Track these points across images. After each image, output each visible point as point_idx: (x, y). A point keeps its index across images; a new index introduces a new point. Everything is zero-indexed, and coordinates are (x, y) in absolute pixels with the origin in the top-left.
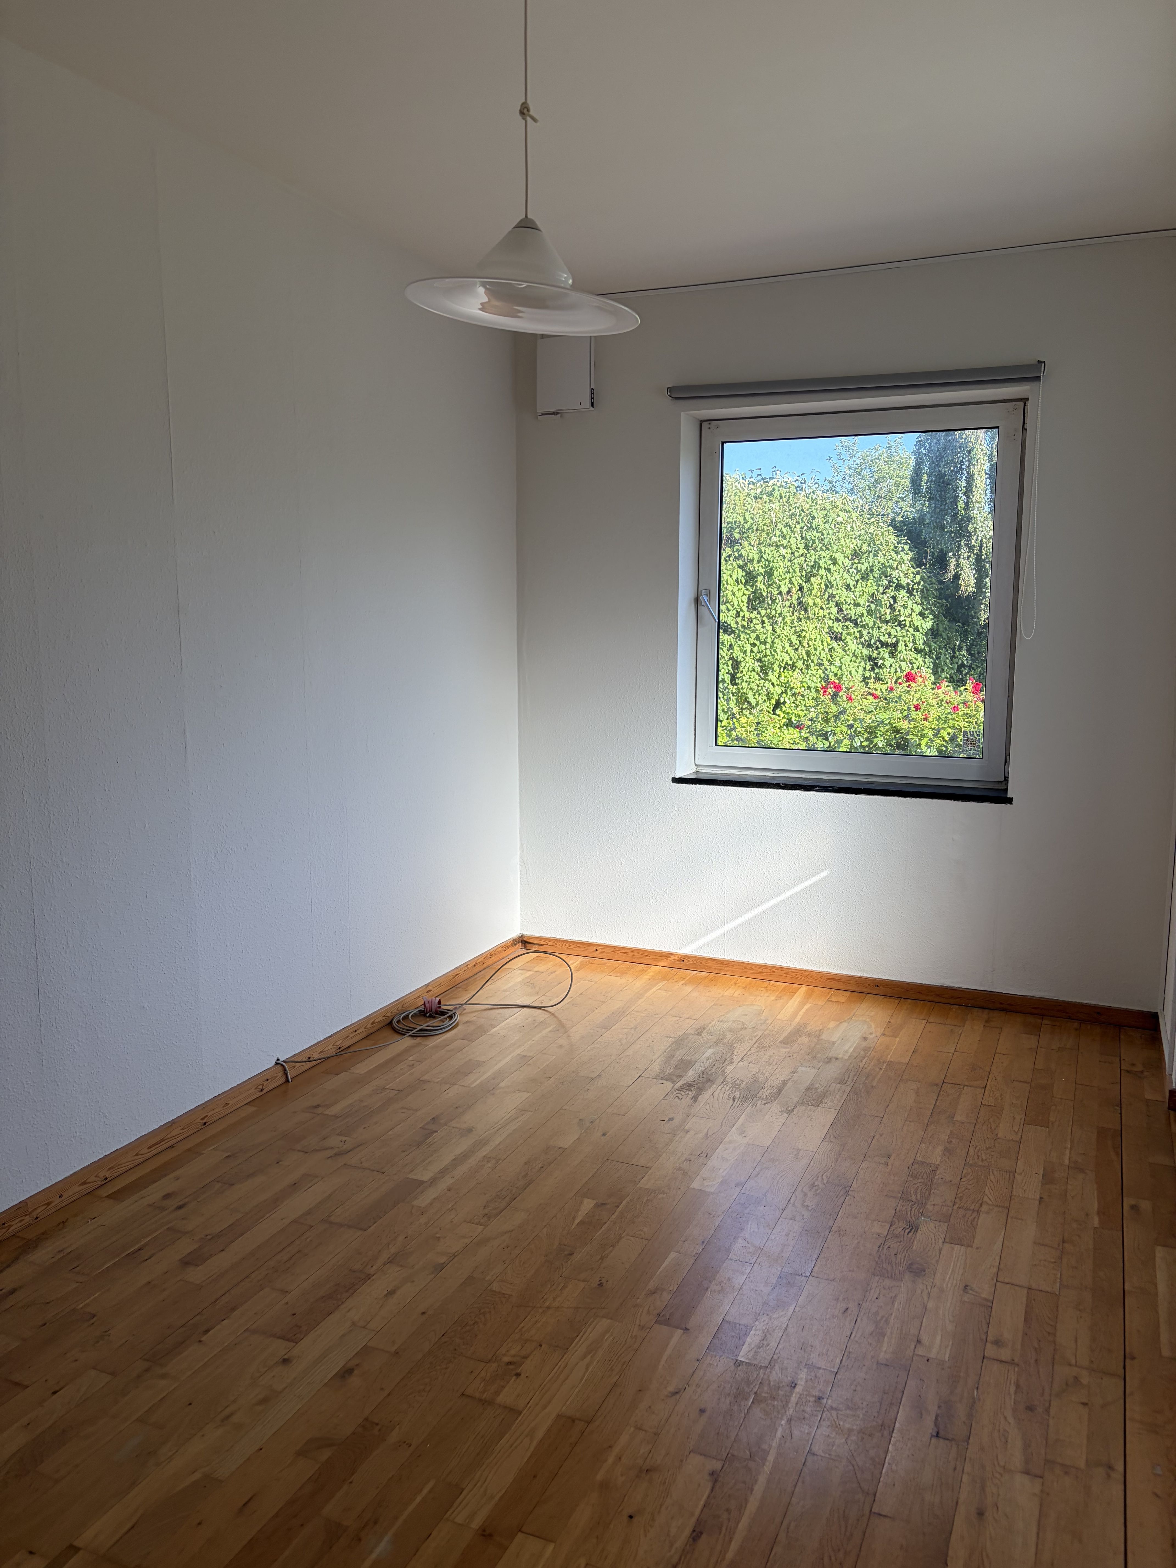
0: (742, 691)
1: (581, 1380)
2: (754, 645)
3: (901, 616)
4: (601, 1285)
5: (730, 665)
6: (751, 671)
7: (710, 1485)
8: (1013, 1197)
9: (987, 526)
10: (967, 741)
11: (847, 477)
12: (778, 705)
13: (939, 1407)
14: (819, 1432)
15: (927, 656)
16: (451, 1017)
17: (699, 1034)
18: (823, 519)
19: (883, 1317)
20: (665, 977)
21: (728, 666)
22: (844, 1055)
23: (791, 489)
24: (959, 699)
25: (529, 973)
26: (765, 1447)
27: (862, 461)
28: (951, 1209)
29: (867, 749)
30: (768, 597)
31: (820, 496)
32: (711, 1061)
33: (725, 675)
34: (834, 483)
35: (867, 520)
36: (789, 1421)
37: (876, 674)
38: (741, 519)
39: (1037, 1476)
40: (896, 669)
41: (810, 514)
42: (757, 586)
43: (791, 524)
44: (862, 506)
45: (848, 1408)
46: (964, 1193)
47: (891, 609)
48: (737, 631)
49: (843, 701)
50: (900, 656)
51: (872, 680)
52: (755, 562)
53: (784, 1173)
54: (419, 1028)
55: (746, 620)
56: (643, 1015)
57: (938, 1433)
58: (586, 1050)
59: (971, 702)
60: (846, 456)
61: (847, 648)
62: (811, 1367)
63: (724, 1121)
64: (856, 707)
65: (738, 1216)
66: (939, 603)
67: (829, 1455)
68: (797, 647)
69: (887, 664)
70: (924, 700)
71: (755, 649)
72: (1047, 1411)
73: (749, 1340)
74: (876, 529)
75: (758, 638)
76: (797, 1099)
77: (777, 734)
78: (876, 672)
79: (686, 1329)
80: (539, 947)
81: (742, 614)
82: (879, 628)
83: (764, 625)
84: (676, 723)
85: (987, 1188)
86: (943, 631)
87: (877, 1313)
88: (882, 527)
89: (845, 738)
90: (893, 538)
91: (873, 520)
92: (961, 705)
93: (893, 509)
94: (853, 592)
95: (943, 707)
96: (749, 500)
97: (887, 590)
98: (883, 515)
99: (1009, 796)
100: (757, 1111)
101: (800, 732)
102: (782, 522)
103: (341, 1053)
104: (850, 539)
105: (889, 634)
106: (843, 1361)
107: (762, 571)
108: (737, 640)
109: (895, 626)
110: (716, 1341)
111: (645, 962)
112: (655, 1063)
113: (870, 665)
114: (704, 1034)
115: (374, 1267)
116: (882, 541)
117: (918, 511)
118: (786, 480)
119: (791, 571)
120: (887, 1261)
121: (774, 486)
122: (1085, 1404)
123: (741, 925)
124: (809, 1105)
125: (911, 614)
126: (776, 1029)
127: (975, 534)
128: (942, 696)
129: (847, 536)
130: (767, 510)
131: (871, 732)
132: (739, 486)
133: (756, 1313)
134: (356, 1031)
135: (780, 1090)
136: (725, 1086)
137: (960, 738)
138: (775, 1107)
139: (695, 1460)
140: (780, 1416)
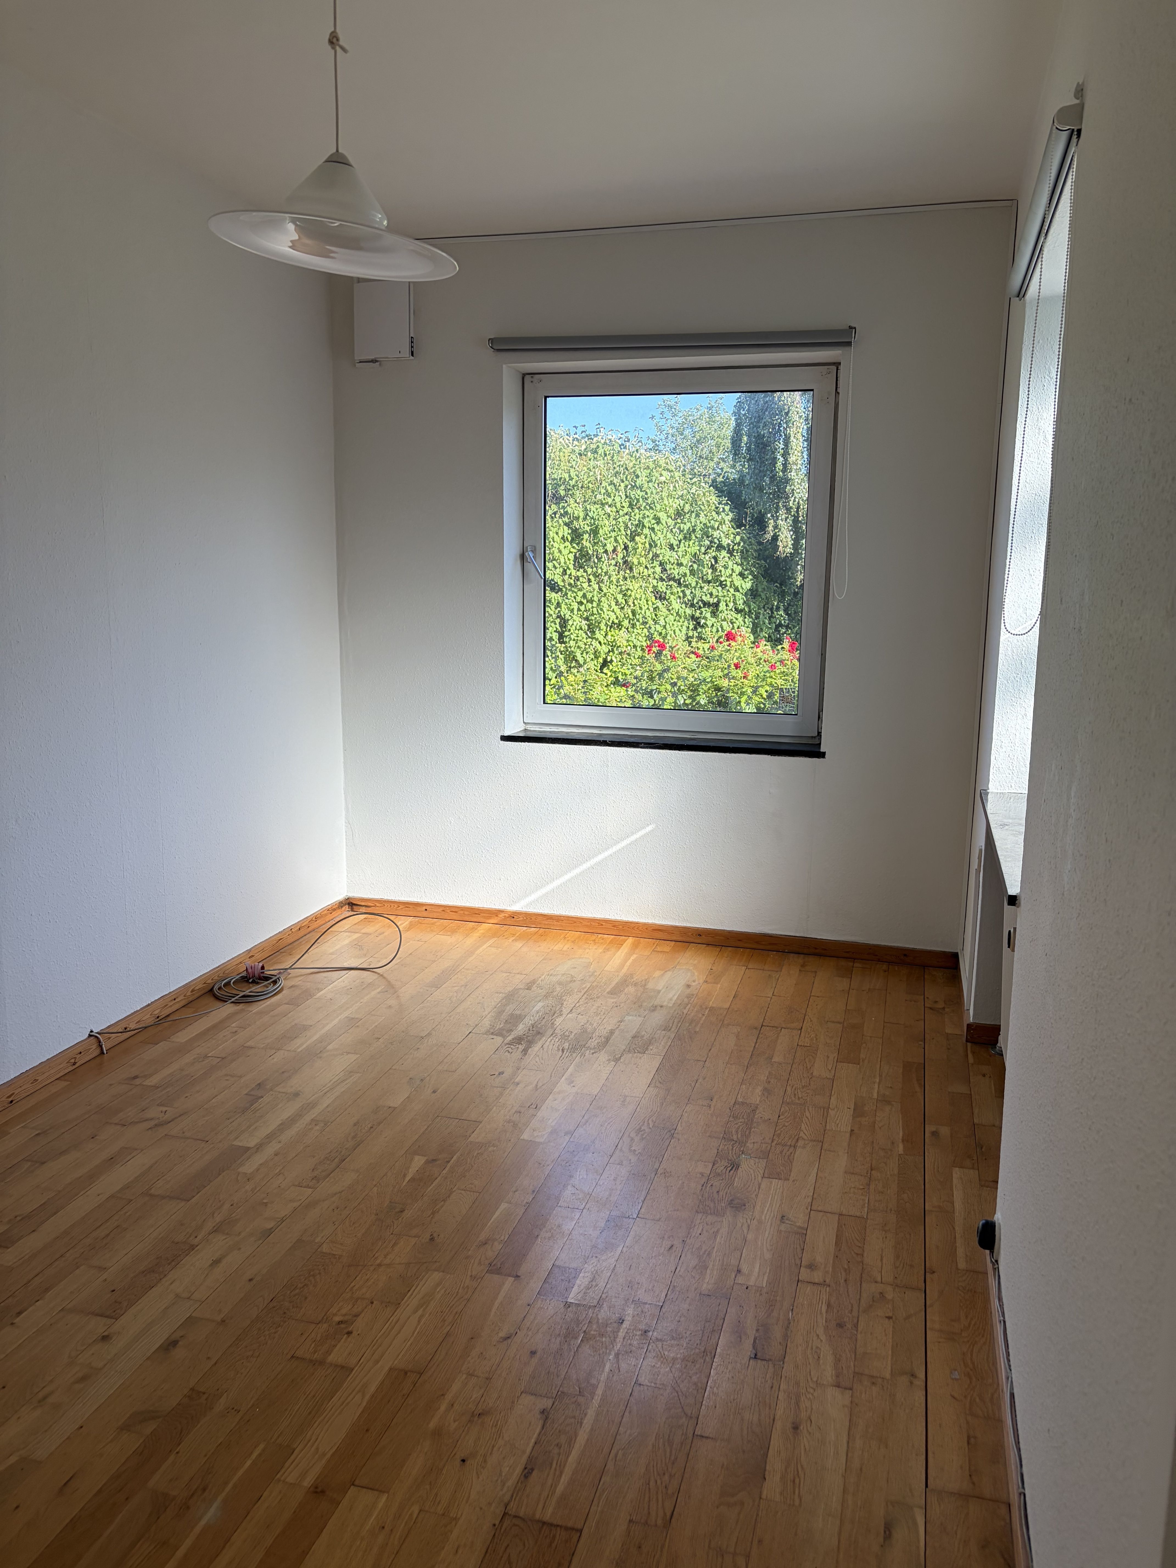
0: (570, 650)
1: (414, 1333)
2: (581, 603)
3: (722, 576)
4: (432, 1239)
5: (558, 623)
6: (578, 630)
7: (541, 1423)
8: (826, 1131)
9: (804, 488)
10: (783, 698)
11: (670, 436)
12: (605, 663)
13: (757, 1330)
14: (645, 1363)
15: (747, 616)
16: (275, 982)
17: (529, 988)
18: (647, 478)
19: (705, 1251)
20: (495, 935)
21: (556, 624)
22: (668, 1003)
23: (615, 447)
24: (776, 658)
25: (356, 936)
26: (593, 1381)
27: (684, 420)
28: (769, 1147)
29: (690, 707)
30: (594, 555)
31: (643, 455)
32: (541, 1014)
33: (553, 633)
34: (657, 442)
35: (689, 480)
36: (617, 1355)
37: (699, 633)
38: (566, 476)
39: (846, 1388)
40: (718, 629)
41: (634, 473)
42: (582, 544)
43: (615, 482)
44: (684, 466)
45: (673, 1338)
46: (782, 1129)
47: (713, 569)
48: (564, 589)
49: (667, 660)
50: (722, 616)
51: (695, 640)
52: (580, 520)
53: (611, 1120)
54: (242, 994)
55: (573, 578)
56: (473, 972)
57: (756, 1355)
58: (416, 1010)
59: (788, 660)
60: (668, 415)
61: (671, 608)
62: (638, 1303)
63: (553, 1073)
64: (679, 666)
65: (567, 1164)
66: (758, 564)
67: (655, 1384)
68: (623, 605)
69: (709, 623)
70: (743, 659)
71: (582, 608)
72: (856, 1326)
73: (578, 1282)
74: (697, 489)
75: (584, 596)
76: (624, 1047)
77: (604, 692)
78: (698, 631)
79: (518, 1276)
80: (367, 908)
81: (568, 572)
82: (701, 587)
83: (590, 583)
84: (503, 680)
85: (803, 1124)
86: (762, 592)
87: (700, 1248)
88: (703, 487)
89: (669, 695)
90: (714, 499)
91: (695, 480)
92: (778, 663)
93: (714, 470)
94: (676, 551)
95: (761, 666)
96: (574, 457)
97: (709, 550)
98: (705, 475)
99: (822, 750)
100: (585, 1061)
101: (627, 691)
102: (607, 480)
103: (160, 1022)
104: (673, 499)
105: (711, 594)
106: (668, 1295)
107: (588, 529)
108: (564, 598)
109: (717, 586)
110: (547, 1285)
111: (475, 920)
112: (485, 1020)
113: (693, 624)
114: (534, 988)
115: (198, 1237)
116: (704, 501)
117: (738, 472)
118: (610, 437)
119: (616, 529)
120: (710, 1199)
121: (598, 444)
122: (889, 1318)
123: (569, 880)
124: (635, 1053)
125: (732, 575)
126: (603, 981)
127: (792, 496)
128: (760, 655)
129: (670, 496)
130: (592, 468)
131: (694, 690)
132: (563, 442)
133: (585, 1256)
134: (175, 999)
135: (608, 1039)
136: (555, 1038)
137: (777, 697)
138: (603, 1056)
139: (527, 1400)
140: (608, 1351)
